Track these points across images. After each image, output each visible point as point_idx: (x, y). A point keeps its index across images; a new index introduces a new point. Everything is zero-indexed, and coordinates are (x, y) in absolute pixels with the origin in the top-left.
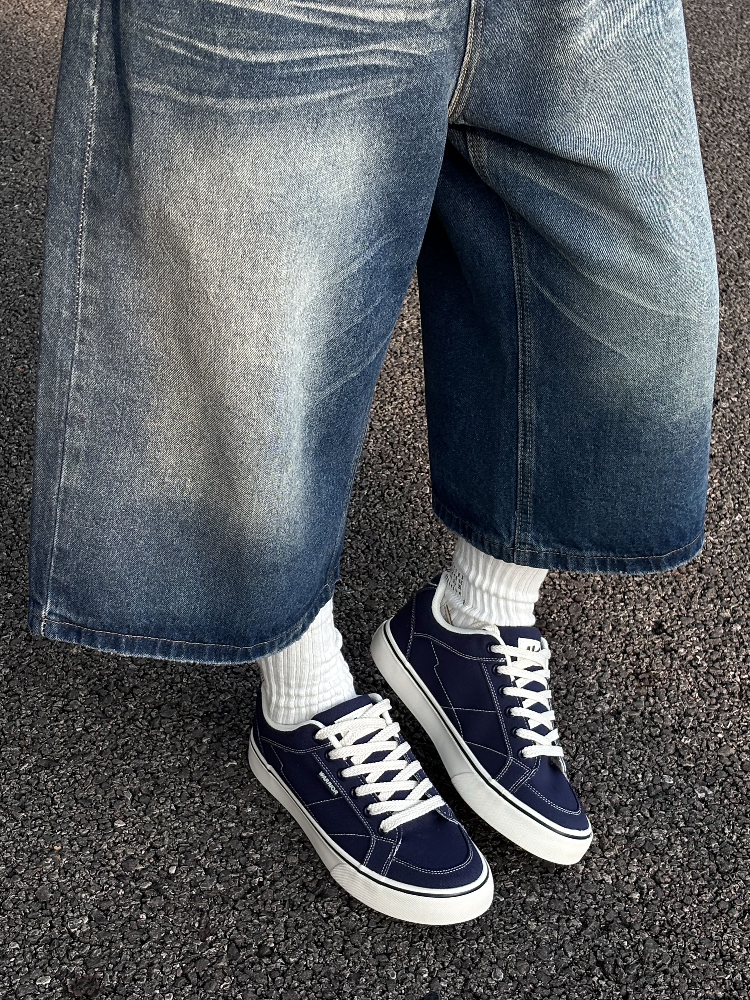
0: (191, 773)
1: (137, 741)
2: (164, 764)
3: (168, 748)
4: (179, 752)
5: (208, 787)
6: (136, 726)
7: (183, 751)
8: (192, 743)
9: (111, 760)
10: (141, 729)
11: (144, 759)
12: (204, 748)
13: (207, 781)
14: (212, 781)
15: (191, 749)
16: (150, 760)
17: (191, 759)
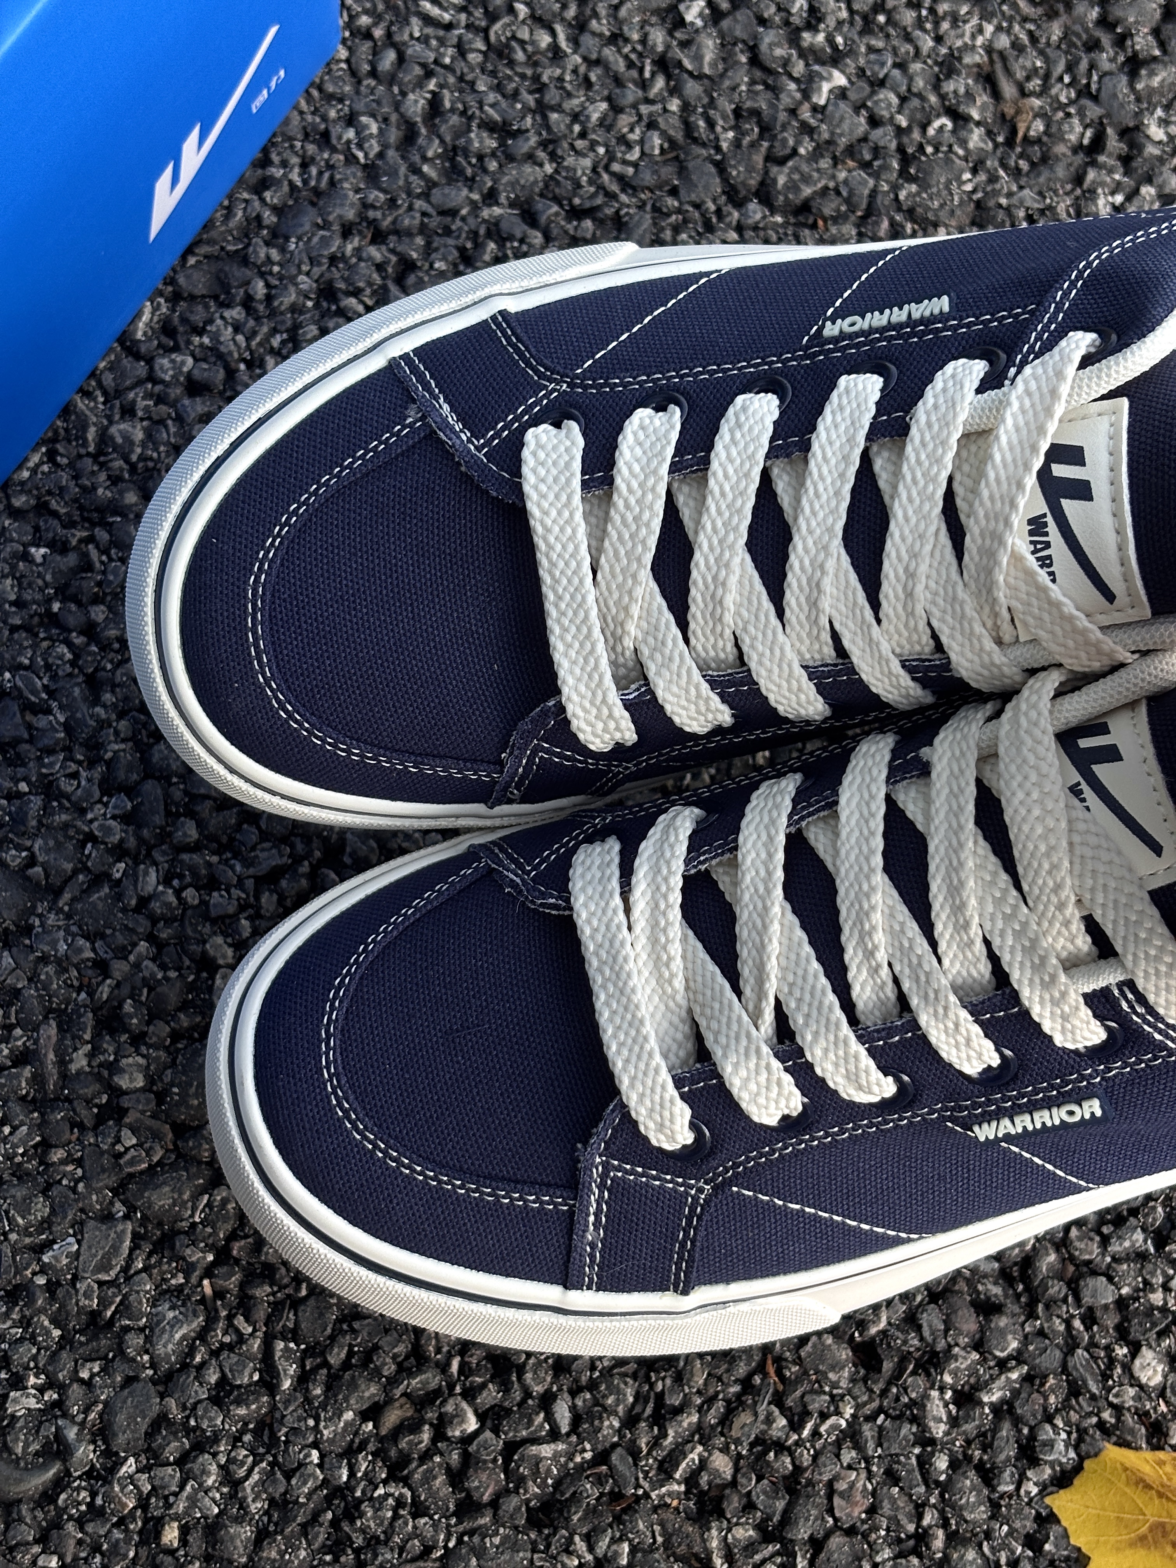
0: (721, 168)
1: (466, 84)
2: (611, 156)
3: (588, 84)
4: (632, 93)
5: (805, 207)
6: (428, 20)
7: (644, 85)
8: (658, 37)
9: (426, 195)
10: (449, 27)
11: (530, 157)
12: (709, 47)
13: (793, 186)
14: (806, 179)
15: (663, 64)
16: (553, 157)
17: (686, 107)
